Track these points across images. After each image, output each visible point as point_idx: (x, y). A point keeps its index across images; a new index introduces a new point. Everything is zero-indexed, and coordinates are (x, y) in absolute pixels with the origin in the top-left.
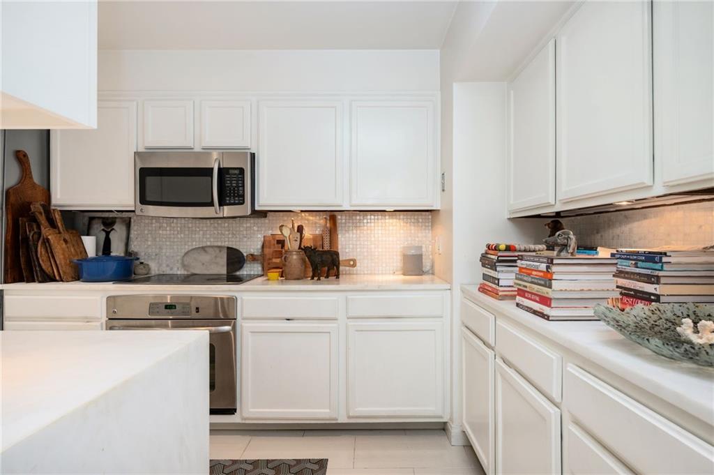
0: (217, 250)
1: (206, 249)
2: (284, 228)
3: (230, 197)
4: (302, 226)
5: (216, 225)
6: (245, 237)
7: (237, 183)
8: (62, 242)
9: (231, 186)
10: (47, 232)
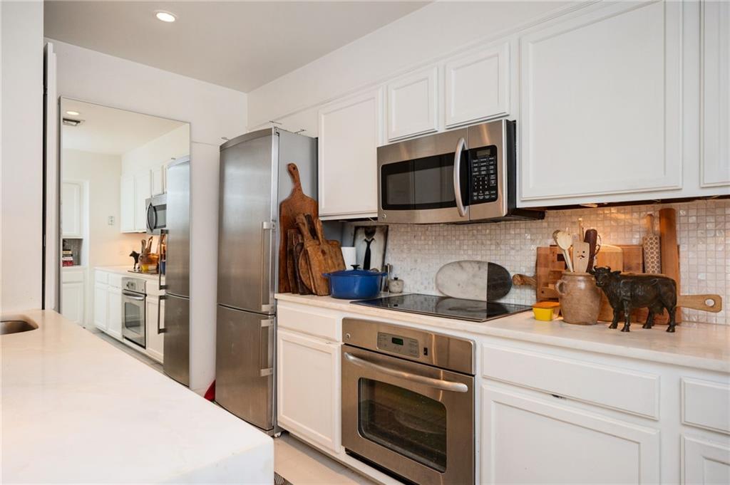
0: (476, 266)
1: (463, 264)
2: (559, 235)
3: (478, 191)
4: (595, 232)
5: (475, 232)
6: (513, 249)
7: (488, 170)
8: (320, 253)
9: (480, 175)
10: (310, 246)
